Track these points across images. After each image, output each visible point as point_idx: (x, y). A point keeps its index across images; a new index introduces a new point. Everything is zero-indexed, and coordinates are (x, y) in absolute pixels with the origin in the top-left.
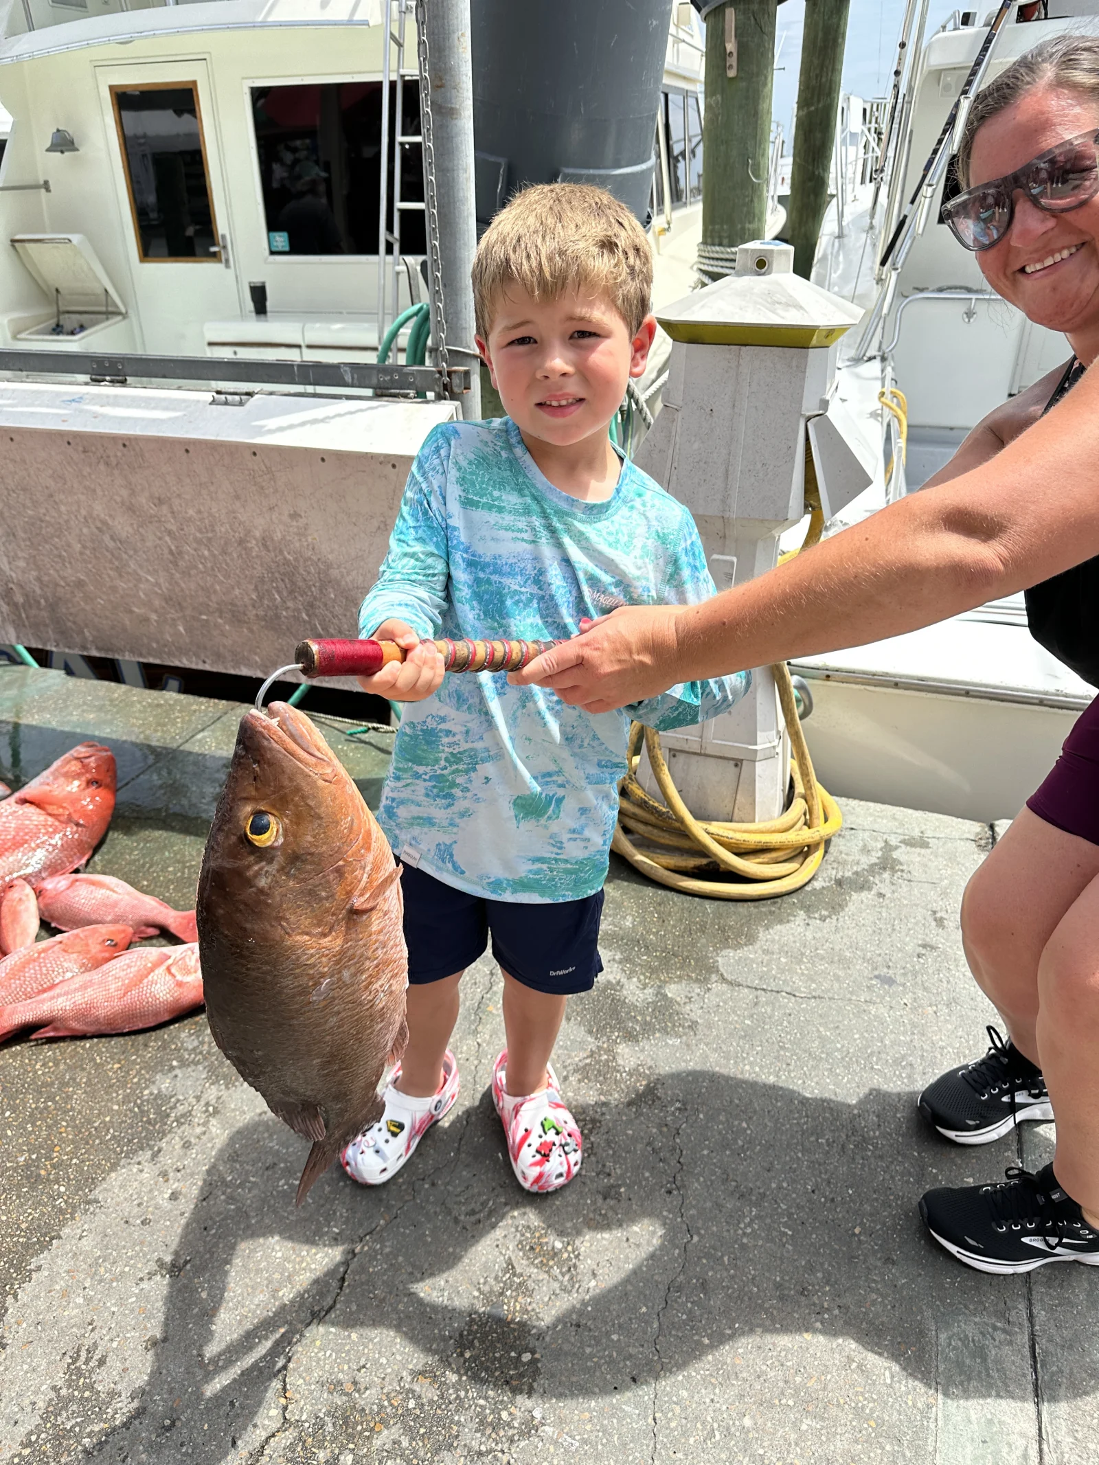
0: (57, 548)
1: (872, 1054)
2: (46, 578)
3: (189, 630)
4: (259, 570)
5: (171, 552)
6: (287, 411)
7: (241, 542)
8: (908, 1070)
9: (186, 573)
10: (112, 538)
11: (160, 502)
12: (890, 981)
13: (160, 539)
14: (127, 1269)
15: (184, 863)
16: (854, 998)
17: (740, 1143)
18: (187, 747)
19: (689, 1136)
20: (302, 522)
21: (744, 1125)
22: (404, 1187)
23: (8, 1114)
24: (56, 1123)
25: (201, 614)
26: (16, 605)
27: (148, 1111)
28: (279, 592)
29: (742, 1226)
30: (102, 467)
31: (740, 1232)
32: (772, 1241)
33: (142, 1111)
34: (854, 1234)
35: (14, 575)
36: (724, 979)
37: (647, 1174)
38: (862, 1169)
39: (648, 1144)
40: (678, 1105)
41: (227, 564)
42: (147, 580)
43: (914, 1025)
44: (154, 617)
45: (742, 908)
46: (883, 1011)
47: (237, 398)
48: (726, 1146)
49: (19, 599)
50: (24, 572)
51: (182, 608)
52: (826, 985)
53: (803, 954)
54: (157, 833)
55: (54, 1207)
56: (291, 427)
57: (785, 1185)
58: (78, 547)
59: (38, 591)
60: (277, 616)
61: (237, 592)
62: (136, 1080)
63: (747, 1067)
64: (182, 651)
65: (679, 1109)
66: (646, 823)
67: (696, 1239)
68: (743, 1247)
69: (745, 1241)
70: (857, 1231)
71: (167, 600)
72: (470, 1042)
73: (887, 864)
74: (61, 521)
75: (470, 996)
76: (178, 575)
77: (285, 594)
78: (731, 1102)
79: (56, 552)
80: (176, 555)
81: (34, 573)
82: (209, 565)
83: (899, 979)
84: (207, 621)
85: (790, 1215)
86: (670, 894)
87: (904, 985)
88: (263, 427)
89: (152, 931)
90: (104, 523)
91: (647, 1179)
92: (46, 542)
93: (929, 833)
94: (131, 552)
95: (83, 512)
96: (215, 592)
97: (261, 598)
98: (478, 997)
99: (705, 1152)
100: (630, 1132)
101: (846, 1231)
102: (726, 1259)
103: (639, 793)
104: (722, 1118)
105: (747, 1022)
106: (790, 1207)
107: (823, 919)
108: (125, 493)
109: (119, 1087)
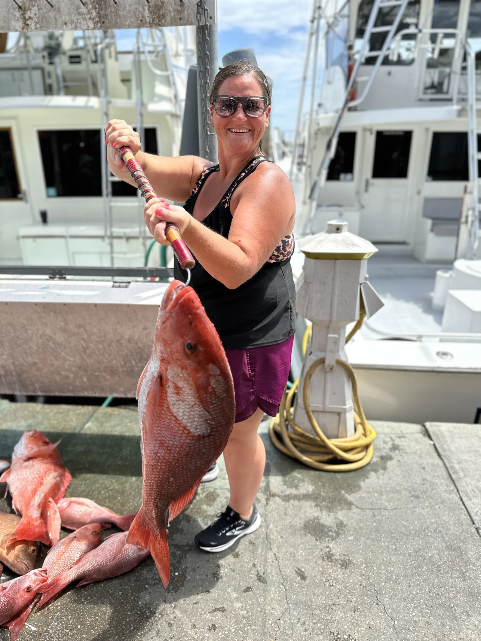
0: (24, 349)
1: (425, 529)
2: (17, 363)
3: (89, 380)
4: (126, 352)
5: (83, 347)
6: (148, 289)
7: (118, 341)
8: (440, 534)
9: (90, 356)
10: (54, 343)
11: (80, 326)
12: (417, 497)
13: (78, 342)
15: (107, 488)
16: (408, 506)
17: (394, 577)
18: (83, 431)
19: (374, 578)
20: (148, 331)
21: (392, 569)
22: (273, 625)
23: (79, 627)
25: (95, 372)
27: (145, 612)
28: (135, 360)
29: (411, 612)
30: (52, 314)
31: (411, 615)
32: (424, 617)
33: (142, 613)
34: (452, 607)
36: (357, 507)
37: (366, 598)
38: (443, 579)
39: (361, 585)
40: (364, 565)
41: (111, 351)
42: (70, 360)
43: (434, 514)
44: (71, 375)
45: (351, 475)
46: (421, 510)
47: (124, 284)
48: (390, 580)
51: (86, 370)
52: (396, 503)
53: (382, 491)
54: (89, 476)
56: (153, 296)
57: (418, 591)
58: (35, 348)
59: (12, 368)
60: (133, 370)
61: (114, 362)
62: (132, 598)
63: (383, 544)
64: (84, 389)
65: (365, 567)
66: (304, 443)
67: (396, 622)
68: (415, 622)
69: (414, 619)
70: (452, 605)
71: (79, 368)
72: (270, 553)
73: (395, 448)
74: (28, 337)
75: (261, 533)
76: (85, 357)
77: (137, 360)
78: (383, 560)
79: (23, 351)
80: (85, 349)
81: (11, 361)
82: (101, 351)
83: (421, 496)
84: (98, 375)
85: (426, 604)
86: (321, 473)
87: (423, 498)
88: (140, 297)
89: (108, 526)
90: (50, 337)
91: (366, 600)
92: (19, 347)
93: (404, 432)
94: (63, 349)
95: (40, 333)
96: (104, 362)
97: (125, 363)
98: (264, 532)
99: (383, 584)
100: (351, 581)
101: (449, 606)
102: (411, 628)
103: (300, 430)
104: (383, 567)
105: (374, 524)
106: (424, 601)
107: (383, 475)
108: (62, 324)
109: (126, 603)
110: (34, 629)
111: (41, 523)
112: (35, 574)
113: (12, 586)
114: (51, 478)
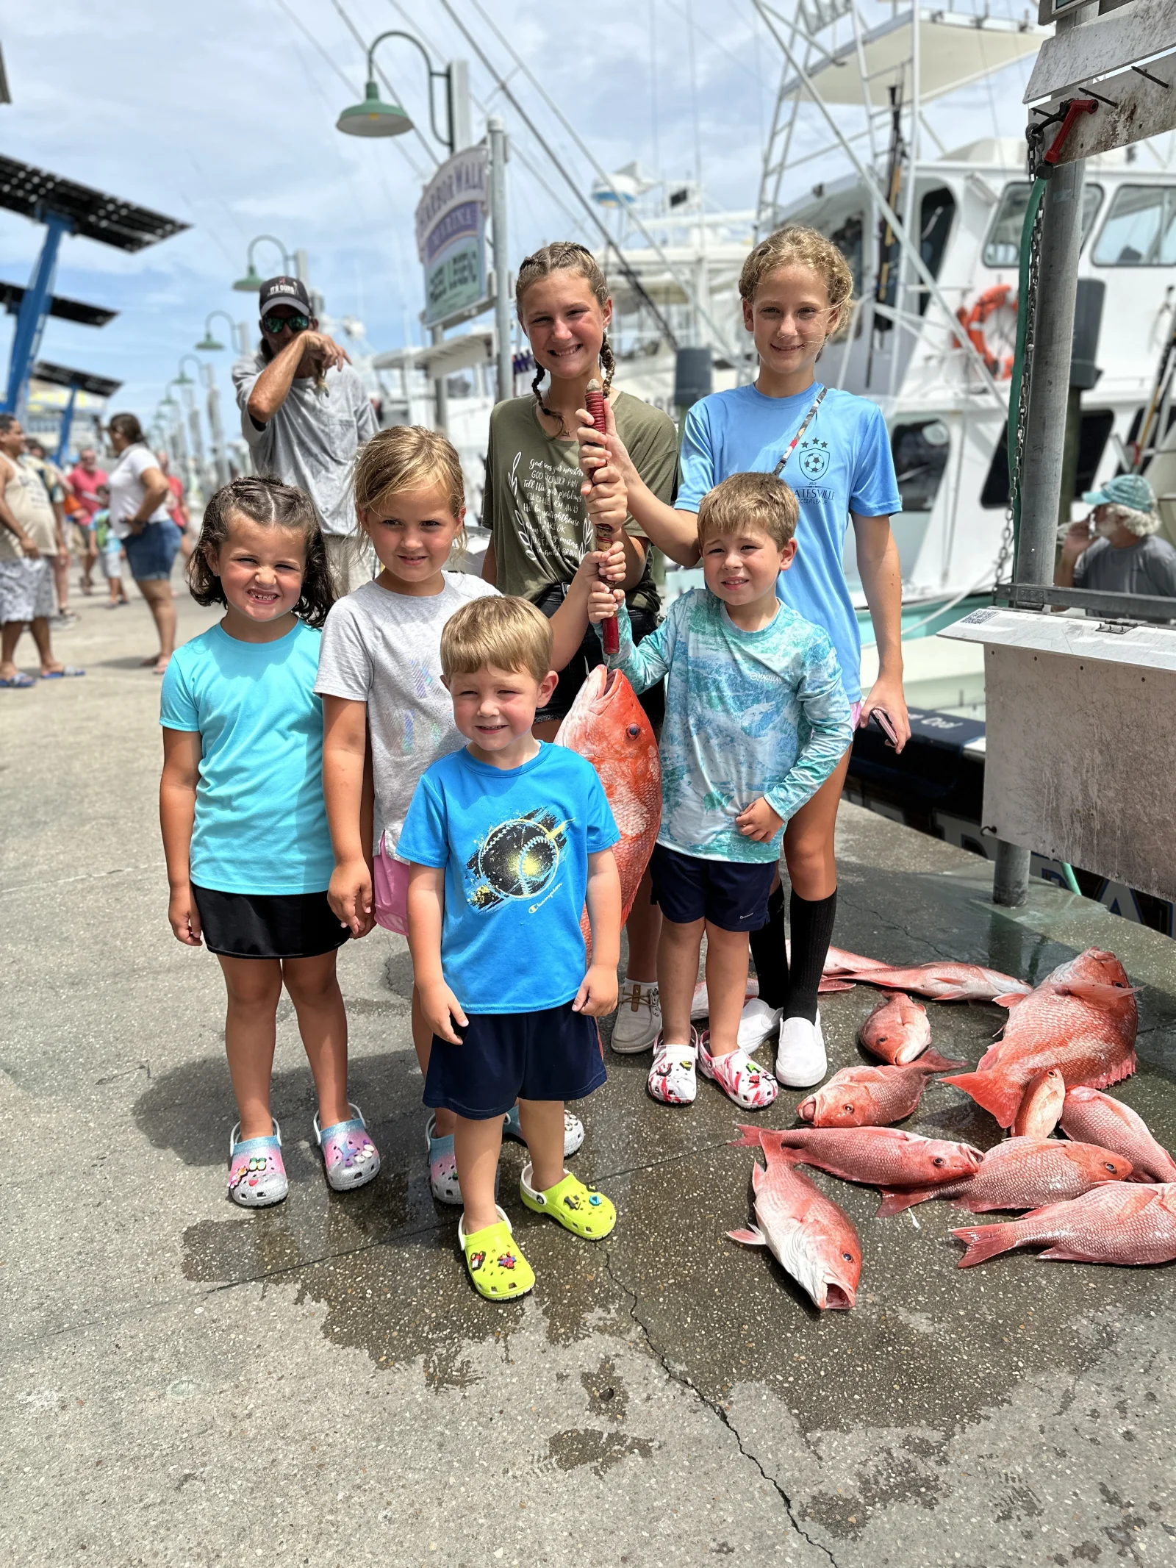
0: (1152, 786)
2: (1129, 812)
14: (1068, 1472)
24: (1026, 1304)
26: (1091, 831)
35: (1099, 803)
49: (1097, 825)
50: (1110, 802)
55: (1010, 1374)
59: (1118, 822)
74: (1166, 761)
79: (1149, 789)
81: (1120, 805)
92: (1143, 778)
109: (1091, 1306)
110: (916, 1224)
111: (1016, 1095)
112: (961, 1149)
113: (918, 1143)
114: (1087, 1046)
